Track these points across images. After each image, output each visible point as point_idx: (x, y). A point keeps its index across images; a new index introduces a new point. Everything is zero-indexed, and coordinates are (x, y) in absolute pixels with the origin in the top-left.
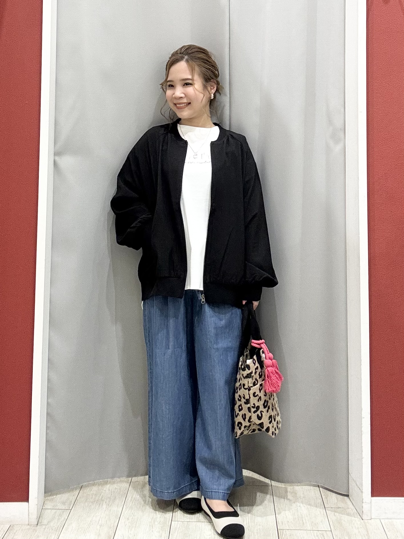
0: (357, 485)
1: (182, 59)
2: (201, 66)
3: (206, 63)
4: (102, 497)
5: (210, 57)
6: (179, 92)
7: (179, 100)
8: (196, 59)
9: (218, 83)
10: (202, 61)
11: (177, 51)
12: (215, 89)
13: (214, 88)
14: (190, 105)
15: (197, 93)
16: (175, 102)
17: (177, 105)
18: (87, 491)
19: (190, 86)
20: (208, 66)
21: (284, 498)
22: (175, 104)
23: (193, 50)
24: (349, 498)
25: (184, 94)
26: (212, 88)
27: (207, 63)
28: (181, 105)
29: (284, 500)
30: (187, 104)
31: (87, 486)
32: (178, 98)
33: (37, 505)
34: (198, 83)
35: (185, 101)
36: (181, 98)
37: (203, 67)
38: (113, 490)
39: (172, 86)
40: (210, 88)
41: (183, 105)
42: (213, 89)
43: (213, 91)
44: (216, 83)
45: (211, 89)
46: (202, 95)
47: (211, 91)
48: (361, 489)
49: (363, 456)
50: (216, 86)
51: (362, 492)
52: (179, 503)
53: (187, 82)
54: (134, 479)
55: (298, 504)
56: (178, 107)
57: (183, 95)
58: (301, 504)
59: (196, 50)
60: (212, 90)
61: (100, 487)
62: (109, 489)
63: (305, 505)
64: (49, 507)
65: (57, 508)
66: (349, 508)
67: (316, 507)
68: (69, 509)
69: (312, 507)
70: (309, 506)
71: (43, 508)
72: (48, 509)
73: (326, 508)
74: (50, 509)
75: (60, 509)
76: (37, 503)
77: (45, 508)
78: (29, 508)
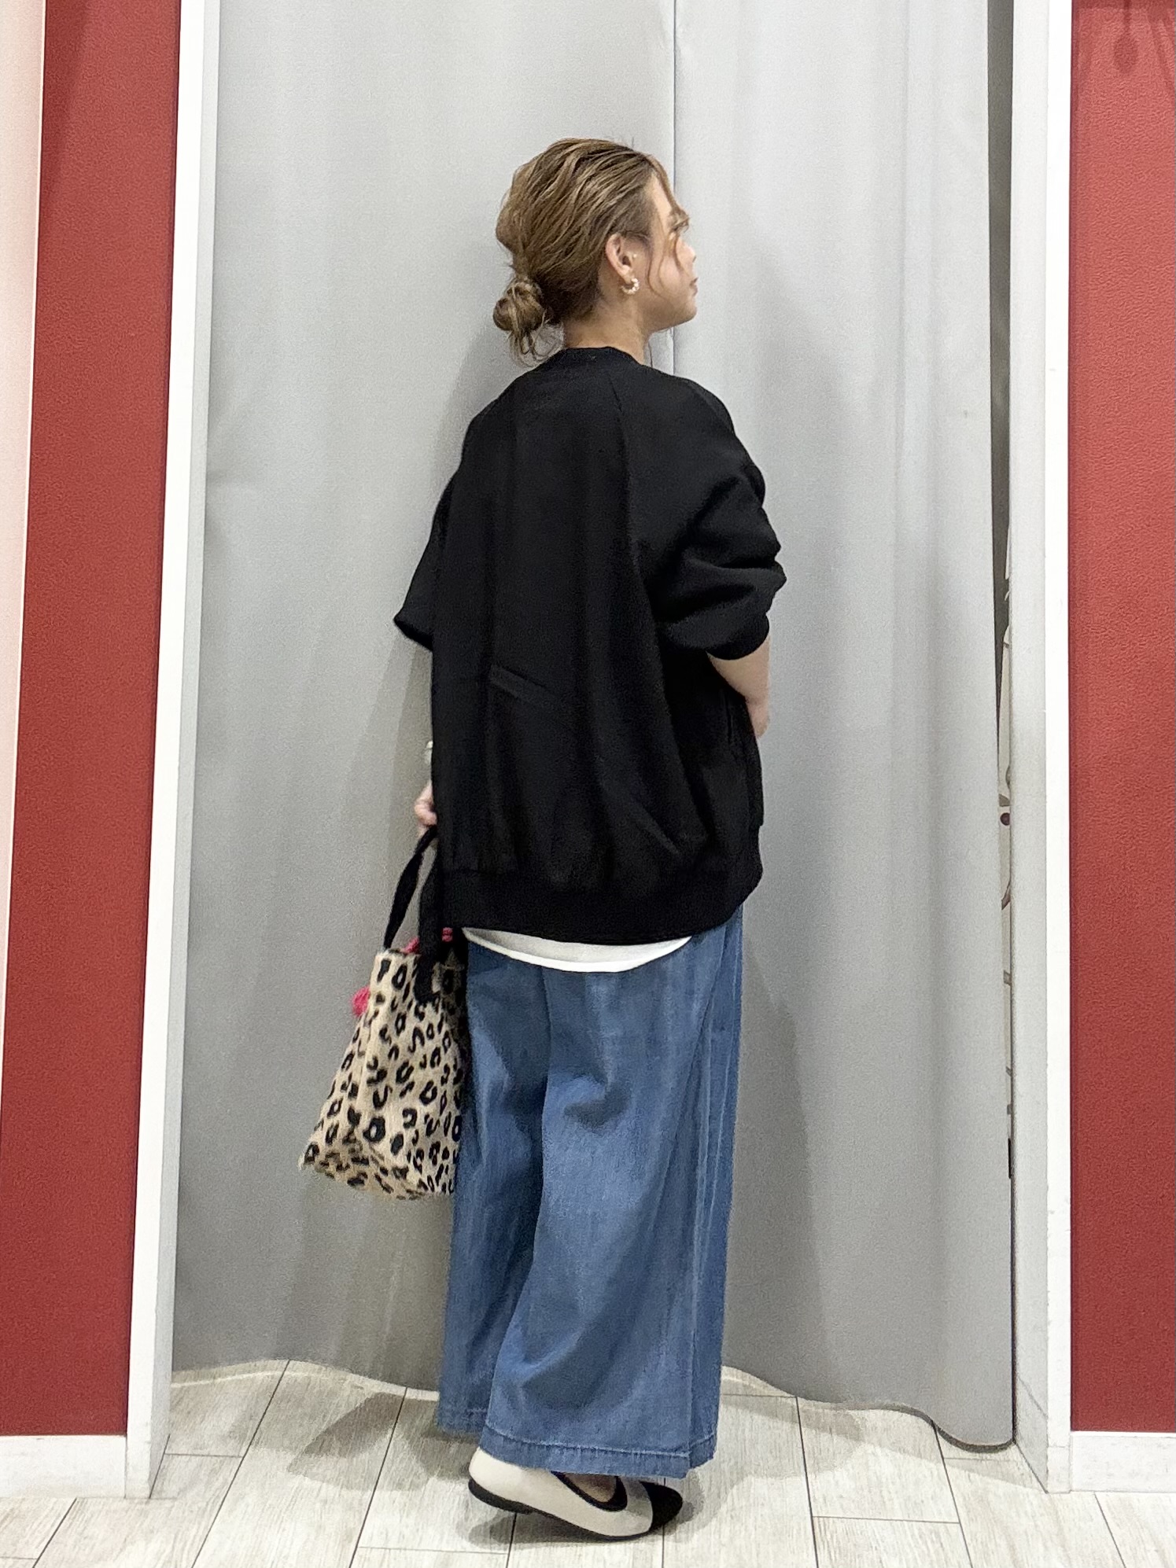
0: (1032, 1399)
21: (831, 1432)
29: (830, 1435)
33: (150, 1443)
48: (1044, 1409)
49: (1050, 1317)
51: (1045, 1416)
58: (878, 1449)
63: (887, 1451)
64: (183, 1449)
65: (205, 1452)
66: (1008, 1461)
67: (919, 1455)
68: (238, 1457)
69: (907, 1456)
70: (899, 1455)
71: (166, 1452)
72: (179, 1455)
73: (945, 1460)
74: (186, 1455)
75: (212, 1456)
76: (149, 1438)
77: (171, 1452)
78: (128, 1451)
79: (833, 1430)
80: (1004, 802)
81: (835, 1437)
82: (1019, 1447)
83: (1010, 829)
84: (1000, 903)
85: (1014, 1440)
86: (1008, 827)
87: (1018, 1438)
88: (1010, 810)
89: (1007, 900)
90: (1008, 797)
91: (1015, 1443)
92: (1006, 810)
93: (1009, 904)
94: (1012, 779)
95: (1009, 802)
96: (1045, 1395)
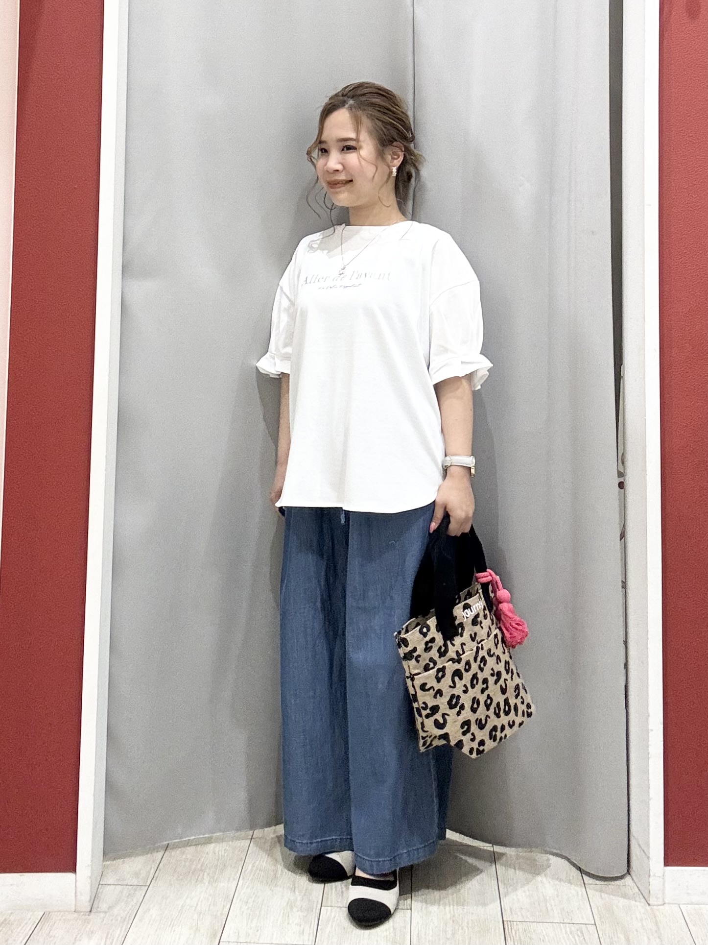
0: (639, 846)
1: (343, 104)
4: (202, 866)
7: (334, 175)
8: (368, 105)
12: (399, 159)
13: (399, 157)
14: (351, 184)
15: (363, 163)
16: (329, 180)
18: (175, 855)
19: (353, 152)
20: (390, 120)
21: (515, 869)
22: (330, 184)
23: (366, 91)
25: (342, 164)
26: (396, 157)
27: (390, 115)
29: (513, 870)
30: (346, 182)
31: (176, 846)
33: (90, 877)
34: (368, 148)
35: (344, 176)
36: (337, 172)
37: (379, 120)
38: (220, 853)
39: (324, 151)
40: (391, 157)
42: (397, 159)
43: (398, 162)
44: (404, 149)
45: (393, 159)
46: (373, 169)
47: (392, 162)
48: (647, 853)
49: (651, 796)
50: (403, 154)
51: (648, 858)
53: (347, 144)
54: (258, 833)
55: (540, 879)
57: (339, 167)
58: (545, 880)
59: (371, 90)
60: (396, 161)
61: (199, 848)
62: (215, 851)
63: (550, 880)
64: (111, 882)
65: (125, 883)
66: (625, 885)
67: (570, 882)
68: (145, 886)
69: (562, 883)
70: (557, 882)
71: (101, 883)
72: (109, 885)
73: (586, 885)
74: (113, 885)
75: (129, 885)
76: (90, 875)
77: (104, 883)
78: (77, 883)
79: (517, 868)
80: (621, 474)
81: (517, 872)
82: (632, 877)
83: (624, 491)
84: (619, 538)
85: (629, 872)
86: (623, 490)
87: (632, 873)
88: (624, 480)
89: (623, 536)
90: (622, 471)
91: (630, 874)
92: (621, 480)
93: (624, 538)
94: (625, 460)
95: (623, 475)
96: (648, 844)
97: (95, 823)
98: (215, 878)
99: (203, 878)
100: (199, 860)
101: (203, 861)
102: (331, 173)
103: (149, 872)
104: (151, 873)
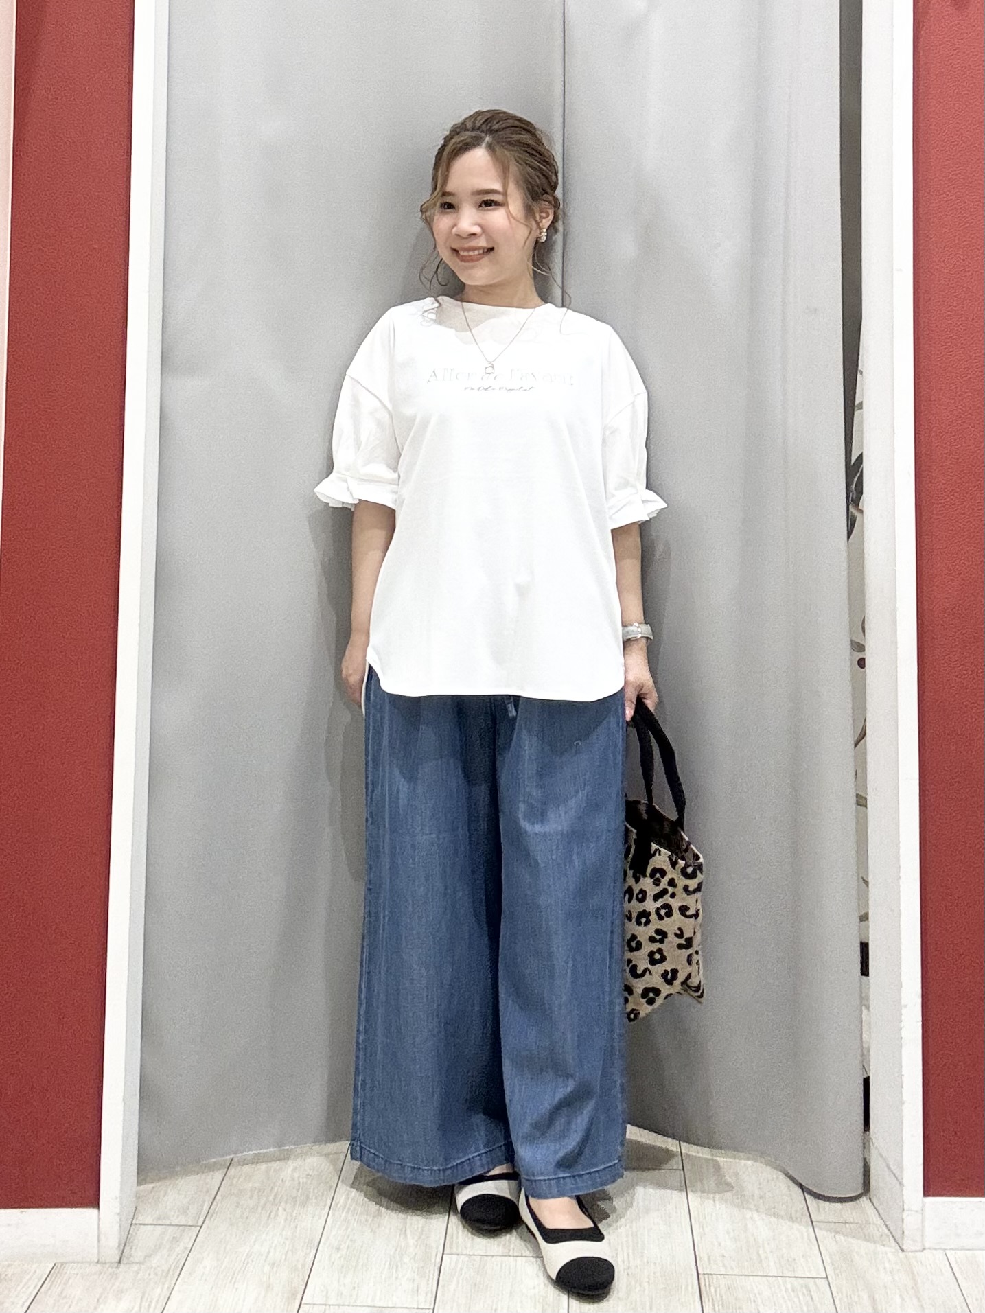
0: (889, 1168)
1: (477, 142)
2: (520, 161)
3: (532, 154)
4: (276, 1197)
5: (540, 142)
6: (468, 220)
7: (467, 240)
8: (510, 143)
9: (556, 204)
10: (524, 150)
11: (464, 123)
12: (549, 217)
13: (548, 215)
14: (492, 253)
16: (455, 246)
17: (462, 253)
19: (497, 209)
20: (536, 163)
21: (714, 1201)
22: (456, 251)
23: (503, 122)
24: (870, 1199)
25: (480, 225)
26: (544, 215)
27: (536, 156)
28: (471, 253)
29: (711, 1202)
30: (486, 250)
31: (243, 1162)
32: (465, 236)
33: (119, 1215)
34: (516, 203)
35: (482, 242)
36: (473, 237)
37: (526, 164)
38: (301, 1180)
39: (449, 206)
40: (541, 215)
41: (476, 252)
42: (544, 218)
43: (546, 223)
44: (553, 203)
45: (542, 217)
47: (541, 222)
48: (899, 1178)
49: (904, 1098)
50: (553, 210)
51: (901, 1184)
52: (462, 1208)
53: (487, 198)
55: (748, 1214)
56: (463, 256)
57: (477, 230)
58: (755, 1215)
59: (511, 122)
60: (544, 221)
62: (292, 1176)
63: (763, 1216)
64: (149, 1220)
65: (168, 1222)
66: (869, 1224)
67: (791, 1219)
68: (196, 1226)
69: (781, 1220)
70: (773, 1219)
71: (134, 1222)
72: (144, 1225)
73: (814, 1223)
74: (151, 1224)
75: (173, 1225)
76: (118, 1211)
77: (137, 1222)
78: (101, 1222)
79: (716, 1199)
80: (859, 647)
83: (864, 672)
84: (853, 741)
86: (862, 669)
88: (864, 655)
90: (861, 644)
92: (860, 655)
94: (867, 627)
95: (862, 648)
96: (900, 1166)
97: (126, 1137)
98: (294, 1215)
99: (277, 1215)
100: (272, 1188)
101: (277, 1191)
102: (466, 238)
103: (202, 1206)
104: (205, 1207)
